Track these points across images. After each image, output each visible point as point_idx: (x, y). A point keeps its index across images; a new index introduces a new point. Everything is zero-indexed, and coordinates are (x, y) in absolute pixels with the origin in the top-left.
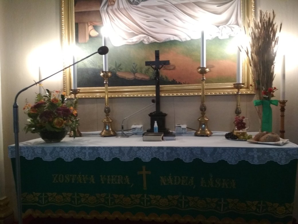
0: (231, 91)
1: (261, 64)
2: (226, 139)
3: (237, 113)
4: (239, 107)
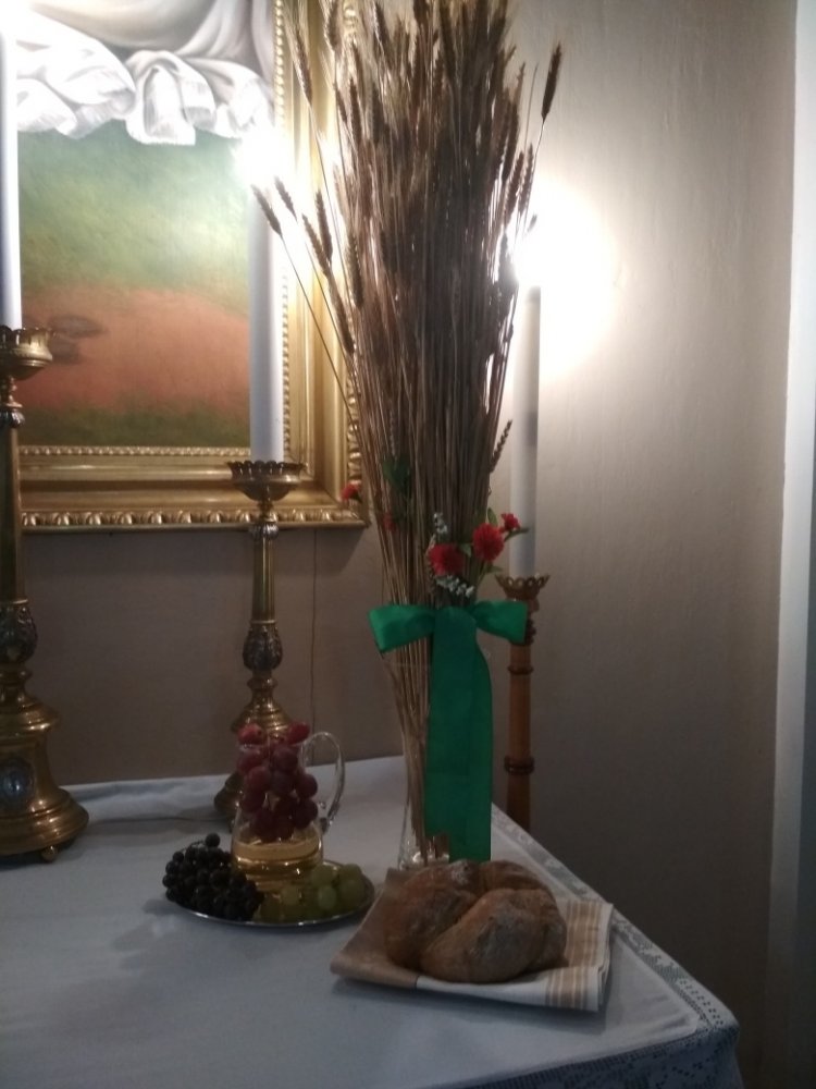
0: (215, 507)
1: (422, 344)
2: (174, 905)
3: (256, 663)
4: (268, 625)
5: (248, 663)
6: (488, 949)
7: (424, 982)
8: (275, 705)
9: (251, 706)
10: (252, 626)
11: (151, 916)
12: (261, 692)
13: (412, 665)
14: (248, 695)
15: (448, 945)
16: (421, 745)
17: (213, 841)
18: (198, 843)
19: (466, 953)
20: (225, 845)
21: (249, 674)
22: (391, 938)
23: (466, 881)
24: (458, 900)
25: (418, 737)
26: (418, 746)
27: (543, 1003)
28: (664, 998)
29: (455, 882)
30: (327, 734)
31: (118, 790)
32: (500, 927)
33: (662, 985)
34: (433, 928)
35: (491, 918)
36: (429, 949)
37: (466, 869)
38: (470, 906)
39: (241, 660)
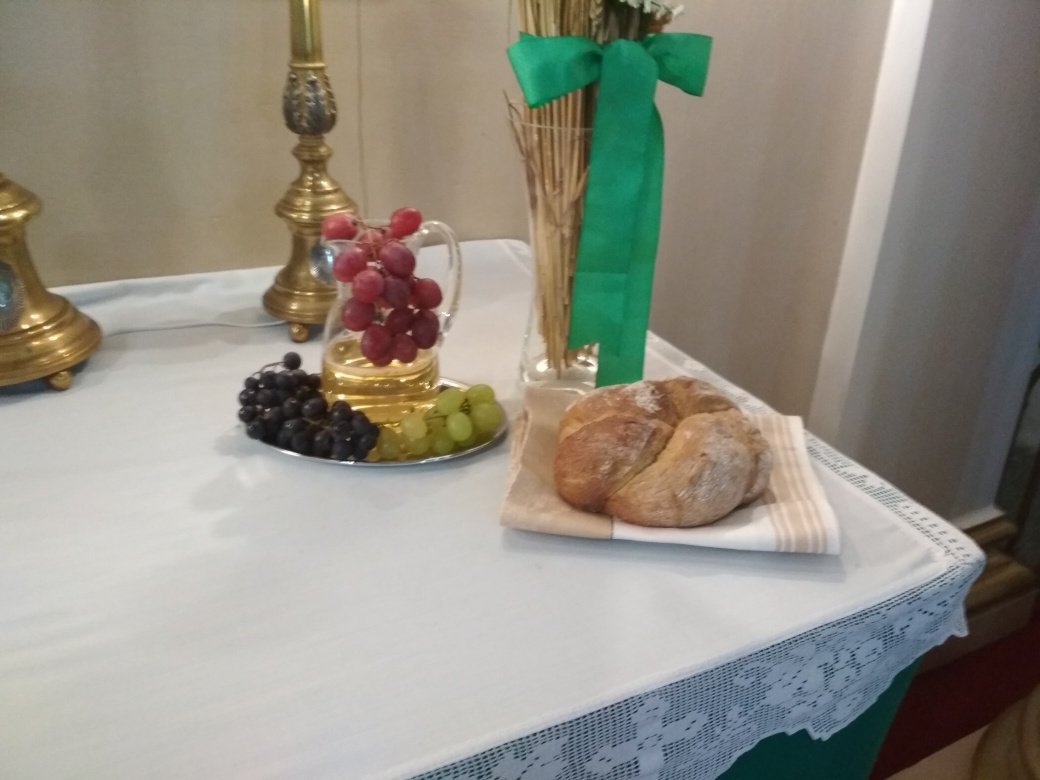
2: (257, 443)
3: (305, 124)
4: (315, 70)
5: (292, 125)
6: (702, 491)
7: (622, 531)
8: (333, 182)
9: (299, 182)
10: (294, 70)
11: (231, 460)
12: (314, 164)
13: (556, 127)
14: (294, 168)
15: (648, 487)
16: (562, 236)
17: (293, 361)
18: (275, 364)
19: (674, 496)
20: (311, 365)
21: (294, 139)
22: (571, 481)
23: (657, 408)
24: (654, 433)
25: (559, 226)
26: (558, 235)
27: (772, 548)
28: (894, 528)
29: (643, 410)
30: (436, 223)
31: (127, 292)
32: (715, 464)
33: (886, 512)
34: (627, 469)
35: (704, 455)
36: (621, 492)
37: (653, 392)
38: (668, 438)
39: (281, 120)
